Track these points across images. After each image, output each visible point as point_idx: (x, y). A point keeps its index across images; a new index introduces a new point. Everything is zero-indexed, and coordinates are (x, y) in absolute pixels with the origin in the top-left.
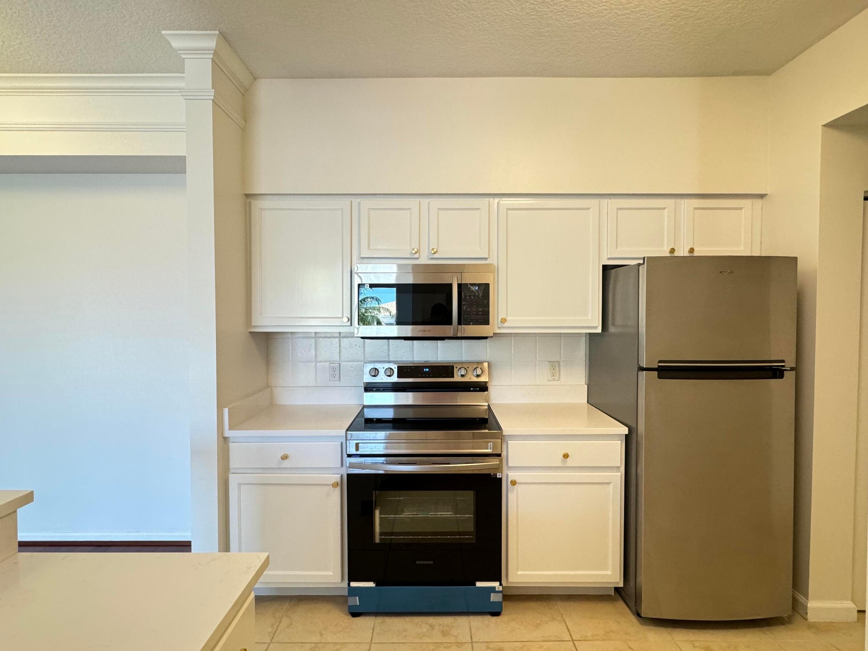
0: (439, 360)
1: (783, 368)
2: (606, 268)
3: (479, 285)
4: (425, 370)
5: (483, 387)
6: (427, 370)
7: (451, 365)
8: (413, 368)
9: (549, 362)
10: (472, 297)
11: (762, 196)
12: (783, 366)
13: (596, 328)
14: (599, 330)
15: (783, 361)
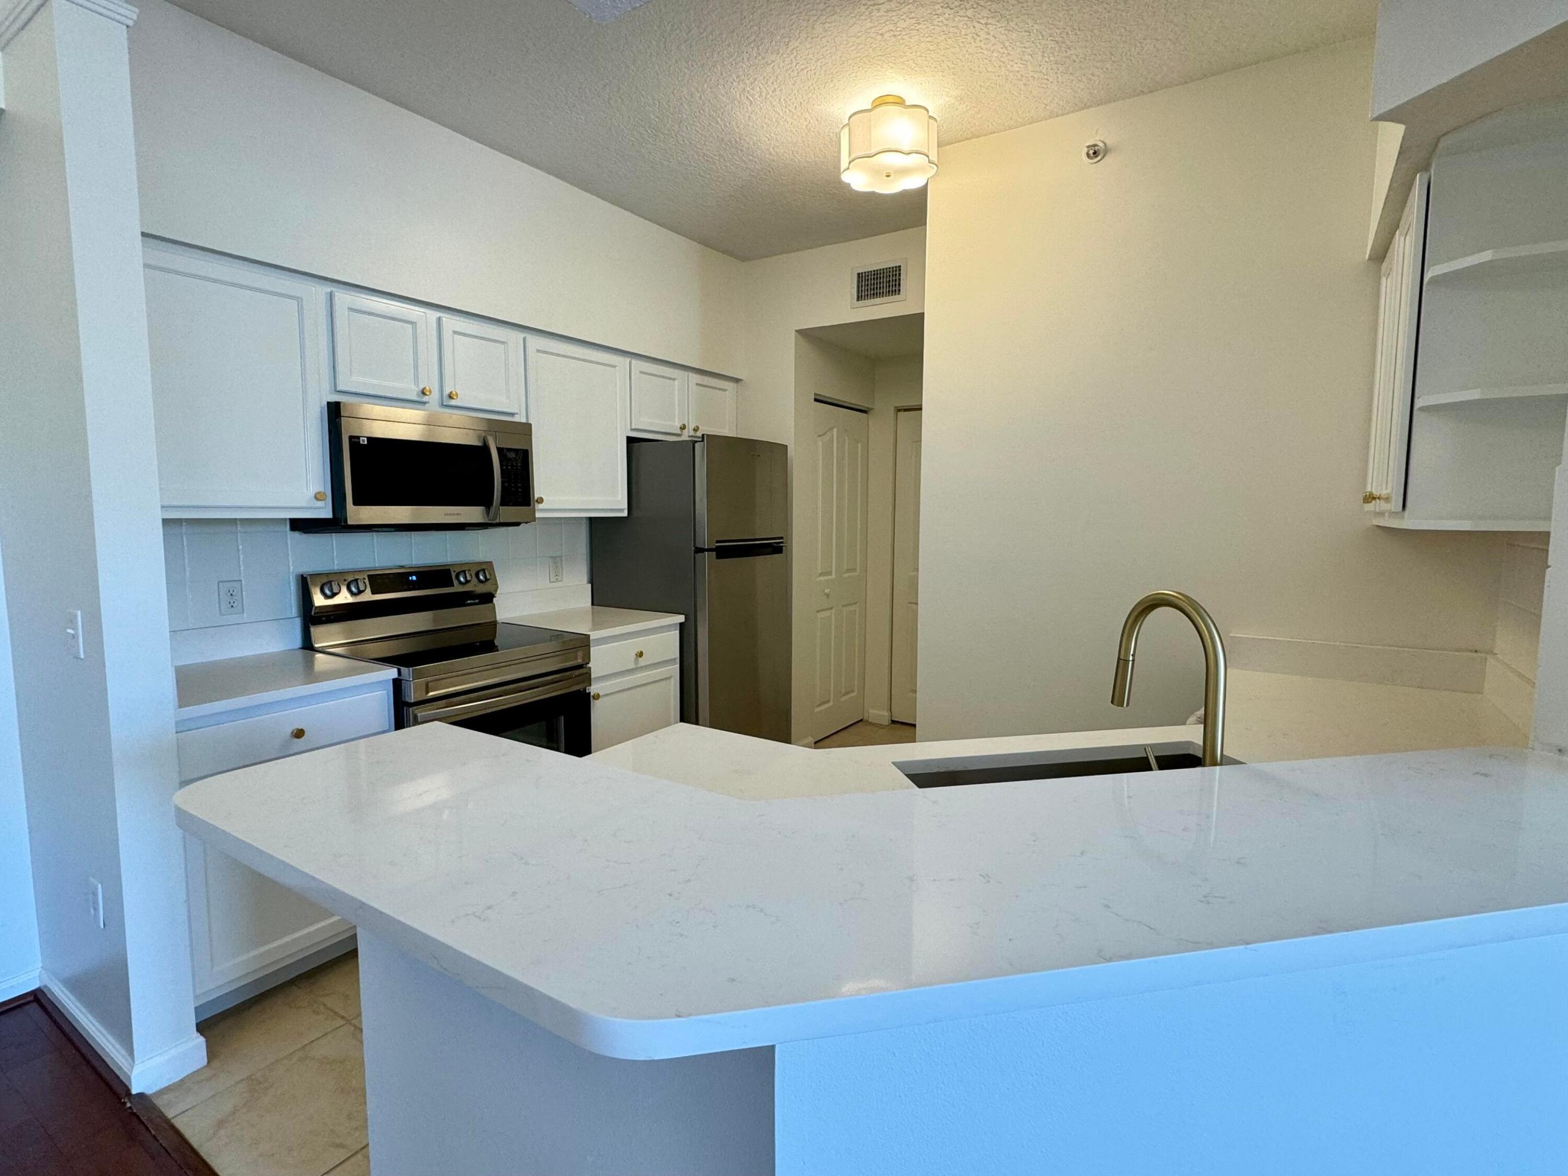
0: (414, 563)
1: (781, 545)
2: (630, 440)
3: (516, 451)
4: (410, 578)
5: (488, 598)
6: (414, 578)
7: (447, 568)
8: (392, 576)
9: (550, 557)
10: (510, 468)
11: (737, 381)
12: (782, 543)
13: (622, 510)
14: (625, 514)
15: (782, 538)
